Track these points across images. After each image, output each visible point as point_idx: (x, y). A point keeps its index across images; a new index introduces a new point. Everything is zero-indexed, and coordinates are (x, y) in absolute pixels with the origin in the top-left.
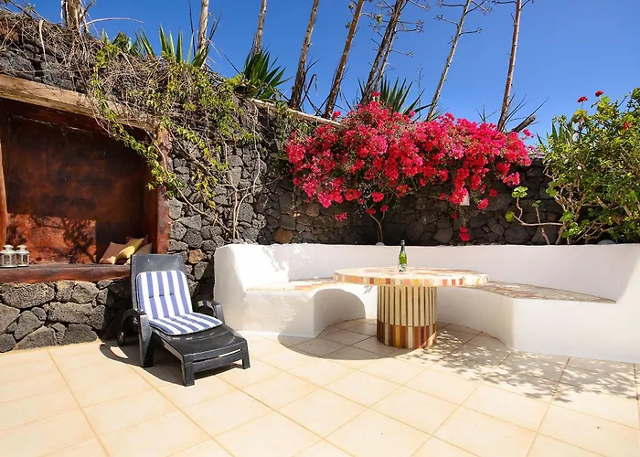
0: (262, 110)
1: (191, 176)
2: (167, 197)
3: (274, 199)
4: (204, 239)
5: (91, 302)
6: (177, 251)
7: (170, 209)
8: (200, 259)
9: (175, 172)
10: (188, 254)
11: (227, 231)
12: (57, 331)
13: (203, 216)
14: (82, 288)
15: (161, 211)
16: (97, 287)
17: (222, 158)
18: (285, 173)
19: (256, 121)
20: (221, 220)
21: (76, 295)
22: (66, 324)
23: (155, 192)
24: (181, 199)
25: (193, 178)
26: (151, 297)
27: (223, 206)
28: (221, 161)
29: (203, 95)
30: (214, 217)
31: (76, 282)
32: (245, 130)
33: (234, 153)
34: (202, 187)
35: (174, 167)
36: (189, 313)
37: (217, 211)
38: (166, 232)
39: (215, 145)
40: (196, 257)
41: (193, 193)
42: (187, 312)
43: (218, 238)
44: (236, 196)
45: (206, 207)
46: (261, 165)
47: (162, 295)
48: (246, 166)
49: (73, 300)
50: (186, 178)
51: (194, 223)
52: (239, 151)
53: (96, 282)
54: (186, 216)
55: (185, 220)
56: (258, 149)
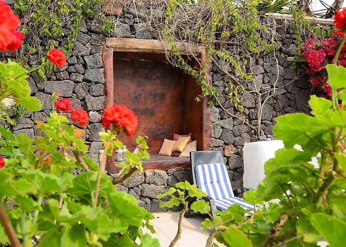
0: (280, 22)
1: (225, 87)
2: (208, 106)
3: (291, 98)
4: (235, 136)
5: (164, 184)
6: (216, 147)
7: (211, 114)
8: (232, 153)
9: (214, 86)
10: (224, 149)
11: (252, 129)
12: (146, 203)
13: (234, 118)
14: (159, 175)
15: (205, 116)
16: (168, 174)
17: (248, 69)
18: (301, 73)
19: (274, 33)
20: (247, 120)
21: (157, 180)
22: (151, 199)
23: (201, 103)
24: (218, 106)
25: (227, 89)
26: (206, 183)
27: (249, 108)
28: (247, 72)
29: (235, 23)
30: (243, 118)
31: (156, 171)
32: (265, 42)
33: (257, 63)
34: (234, 95)
35: (213, 82)
36: (232, 197)
37: (244, 113)
38: (209, 132)
39: (242, 60)
40: (230, 151)
41: (226, 100)
42: (230, 196)
43: (245, 135)
44: (260, 100)
45: (236, 110)
46: (279, 69)
47: (212, 183)
48: (266, 72)
49: (154, 183)
50: (221, 89)
51: (228, 124)
52: (261, 61)
53: (167, 171)
54: (222, 119)
55: (221, 123)
56: (277, 56)
